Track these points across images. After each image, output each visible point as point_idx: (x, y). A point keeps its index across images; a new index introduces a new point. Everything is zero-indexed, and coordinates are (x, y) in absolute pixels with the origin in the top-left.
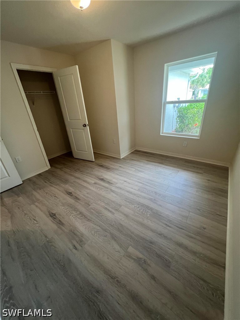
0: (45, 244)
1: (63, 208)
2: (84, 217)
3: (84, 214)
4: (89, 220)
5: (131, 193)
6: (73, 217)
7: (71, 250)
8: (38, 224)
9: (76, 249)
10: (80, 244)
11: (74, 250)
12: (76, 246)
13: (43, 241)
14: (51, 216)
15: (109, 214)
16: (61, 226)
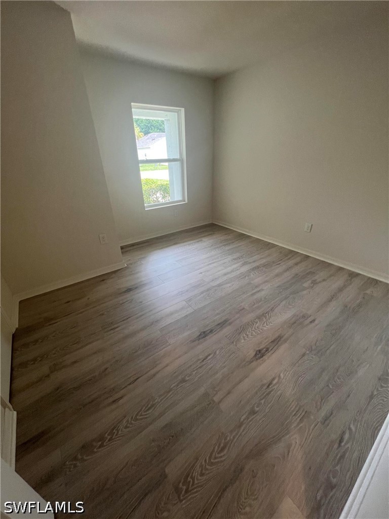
0: (315, 355)
1: (243, 341)
2: (267, 314)
3: (261, 314)
4: (272, 310)
5: (228, 273)
6: (267, 326)
7: (317, 325)
8: (279, 375)
9: (314, 321)
10: (308, 318)
11: (316, 322)
12: (311, 321)
13: (311, 358)
14: (262, 356)
15: (263, 293)
16: (282, 339)
